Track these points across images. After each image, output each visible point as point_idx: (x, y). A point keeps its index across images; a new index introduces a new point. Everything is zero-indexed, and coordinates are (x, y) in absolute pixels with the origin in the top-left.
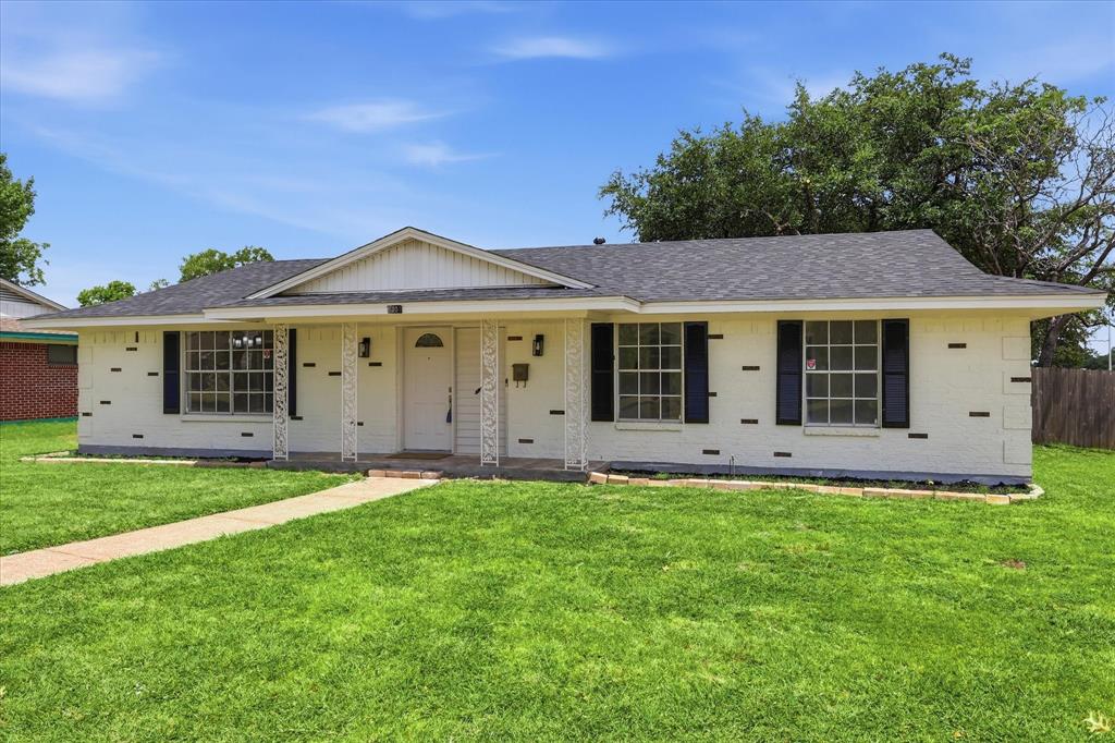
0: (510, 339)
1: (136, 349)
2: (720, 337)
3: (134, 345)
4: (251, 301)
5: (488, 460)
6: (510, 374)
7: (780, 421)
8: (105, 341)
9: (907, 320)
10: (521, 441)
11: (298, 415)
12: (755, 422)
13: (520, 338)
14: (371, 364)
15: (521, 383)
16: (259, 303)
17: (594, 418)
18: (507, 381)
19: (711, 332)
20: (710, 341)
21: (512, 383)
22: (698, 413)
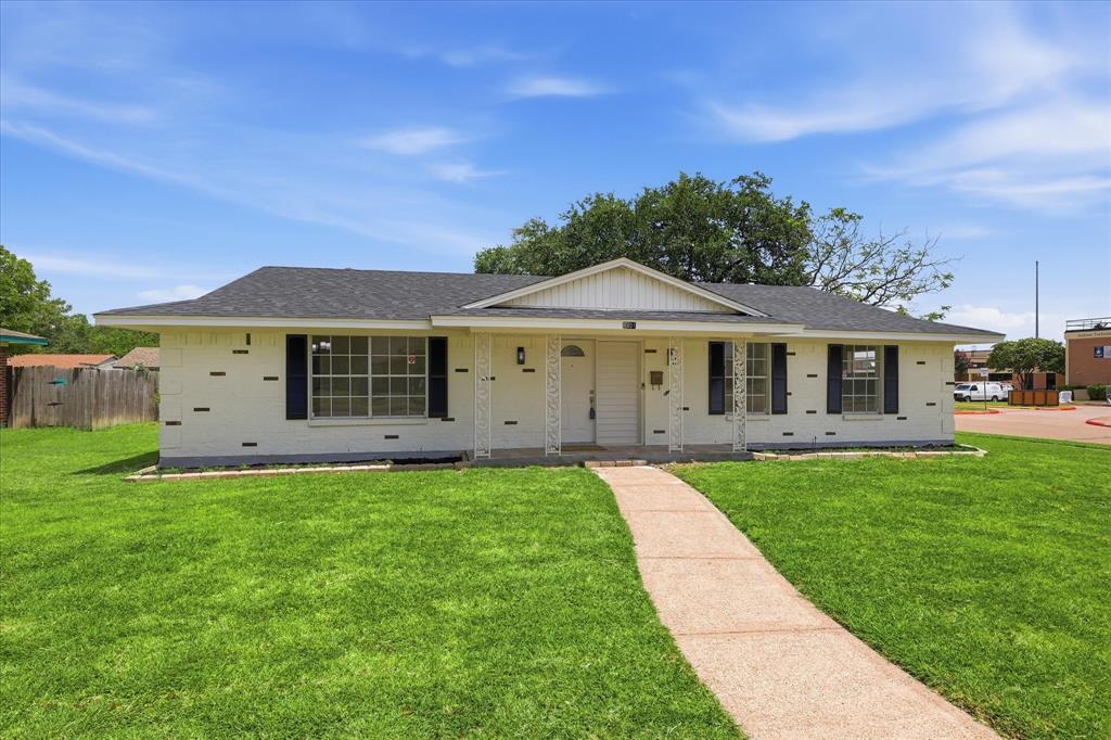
0: (647, 351)
1: (247, 352)
2: (794, 354)
3: (246, 348)
4: (465, 310)
5: (675, 448)
6: (647, 380)
7: (829, 411)
8: (201, 342)
9: (897, 347)
10: (655, 432)
11: (449, 417)
12: (815, 412)
13: (654, 351)
14: (525, 370)
15: (656, 387)
16: (473, 313)
17: (711, 412)
18: (643, 385)
19: (788, 351)
20: (788, 357)
21: (648, 386)
22: (780, 408)
